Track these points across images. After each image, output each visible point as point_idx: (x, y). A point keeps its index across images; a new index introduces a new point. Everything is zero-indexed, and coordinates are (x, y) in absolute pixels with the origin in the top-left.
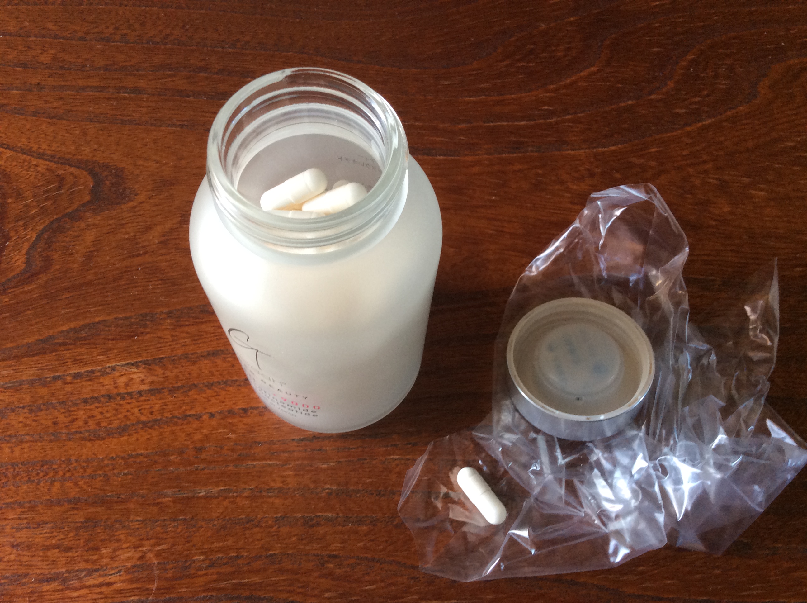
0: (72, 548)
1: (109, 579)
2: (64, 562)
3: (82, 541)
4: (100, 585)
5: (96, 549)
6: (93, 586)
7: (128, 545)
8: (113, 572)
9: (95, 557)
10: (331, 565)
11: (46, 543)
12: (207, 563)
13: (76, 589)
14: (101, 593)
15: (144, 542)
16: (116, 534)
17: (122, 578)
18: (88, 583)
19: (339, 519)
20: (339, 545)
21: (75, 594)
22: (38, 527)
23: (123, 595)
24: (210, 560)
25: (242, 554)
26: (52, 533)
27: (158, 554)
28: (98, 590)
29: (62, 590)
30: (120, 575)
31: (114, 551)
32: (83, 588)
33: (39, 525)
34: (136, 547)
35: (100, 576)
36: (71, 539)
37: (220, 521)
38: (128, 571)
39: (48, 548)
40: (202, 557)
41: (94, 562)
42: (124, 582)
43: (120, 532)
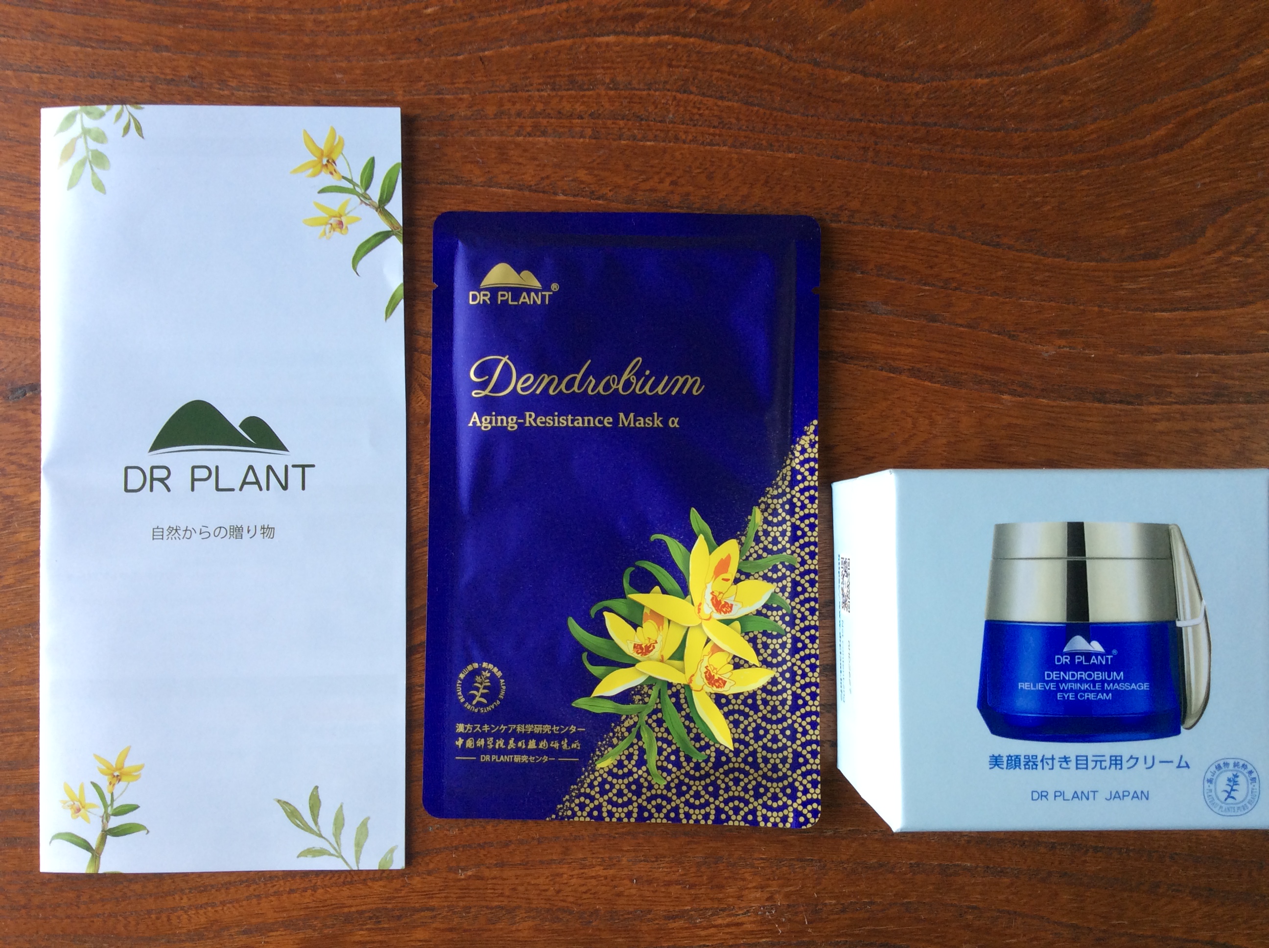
0: (696, 885)
1: (737, 920)
2: (689, 900)
3: (705, 878)
5: (720, 887)
6: (720, 926)
7: (754, 884)
8: (740, 912)
9: (721, 896)
10: (970, 917)
11: (666, 879)
12: (840, 907)
13: (705, 928)
14: (731, 933)
15: (770, 882)
16: (740, 872)
19: (979, 869)
20: (979, 897)
22: (656, 861)
23: (753, 936)
24: (843, 904)
25: (876, 900)
26: (671, 868)
27: (787, 896)
30: (749, 916)
31: (741, 889)
33: (658, 857)
34: (762, 888)
36: (693, 875)
37: (850, 865)
39: (669, 884)
40: (834, 902)
41: (720, 900)
43: (744, 870)
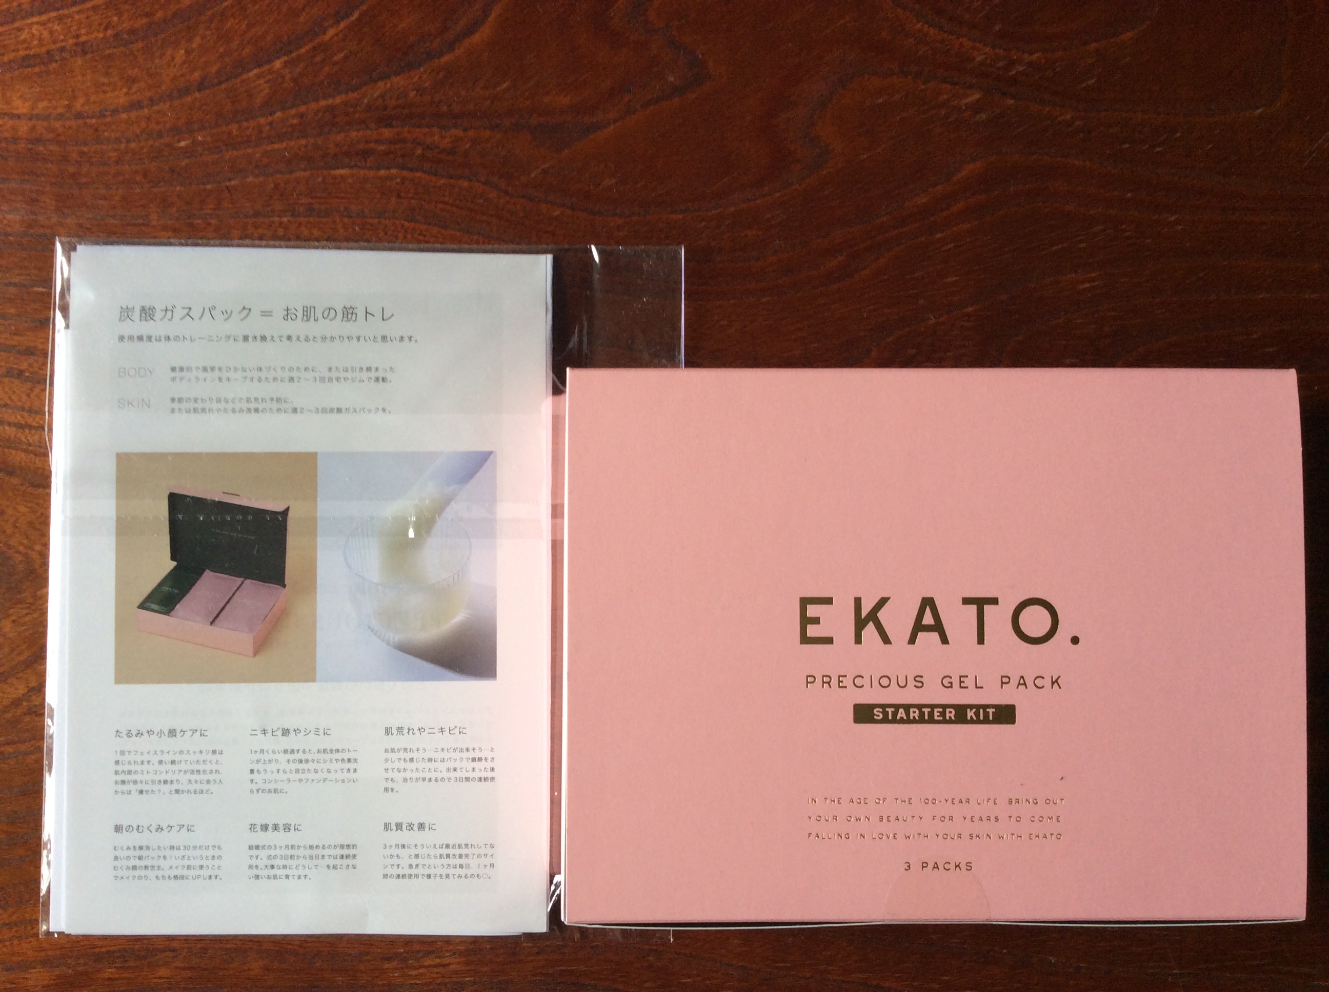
1: (444, 961)
4: (436, 966)
17: (456, 960)
18: (426, 964)
21: (414, 973)
28: (436, 970)
29: (402, 968)
32: (421, 968)
35: (436, 957)
38: (461, 954)
42: (459, 963)
